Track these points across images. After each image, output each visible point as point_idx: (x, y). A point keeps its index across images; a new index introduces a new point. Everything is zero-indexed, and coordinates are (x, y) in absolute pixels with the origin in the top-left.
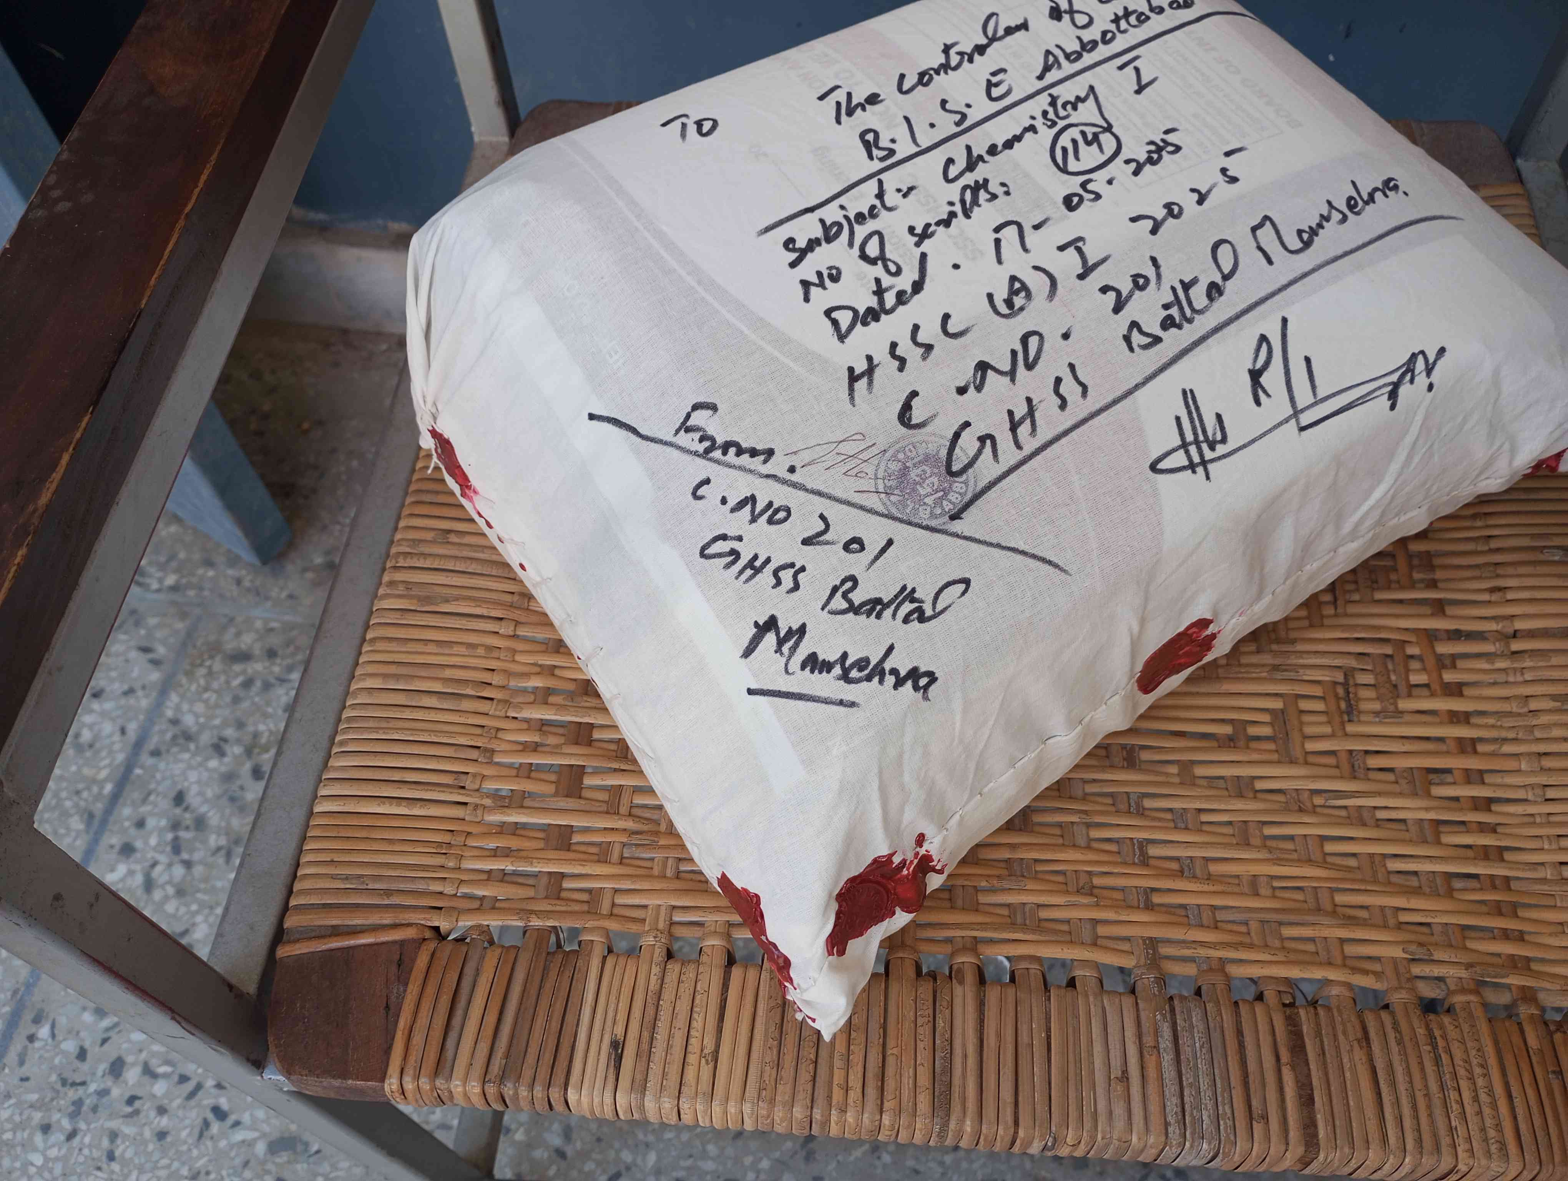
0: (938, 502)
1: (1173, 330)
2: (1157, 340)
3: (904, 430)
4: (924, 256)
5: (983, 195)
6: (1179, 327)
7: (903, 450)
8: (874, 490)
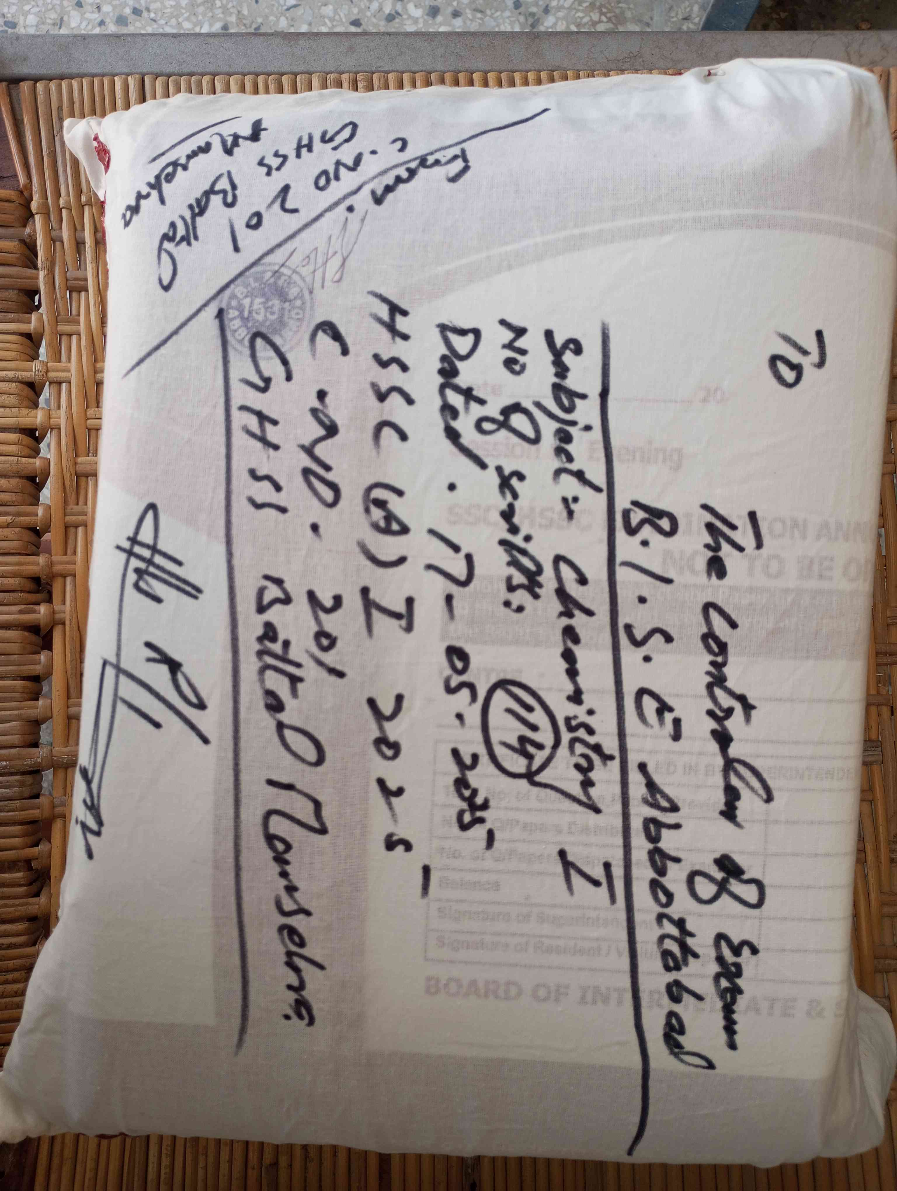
0: (240, 308)
1: (260, 631)
2: (261, 609)
3: (319, 319)
4: (483, 466)
5: (519, 578)
6: (260, 639)
7: (302, 308)
8: (287, 264)
